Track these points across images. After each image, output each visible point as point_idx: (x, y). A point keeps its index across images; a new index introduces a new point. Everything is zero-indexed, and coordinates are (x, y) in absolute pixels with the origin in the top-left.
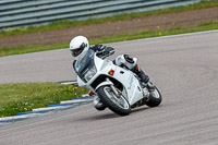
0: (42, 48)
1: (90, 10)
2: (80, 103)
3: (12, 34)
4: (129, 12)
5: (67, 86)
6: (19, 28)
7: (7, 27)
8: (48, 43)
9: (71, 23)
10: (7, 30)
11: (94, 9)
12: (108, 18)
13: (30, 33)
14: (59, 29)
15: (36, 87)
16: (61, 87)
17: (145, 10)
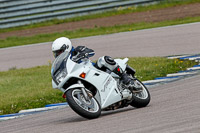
0: (151, 25)
2: (185, 76)
3: (123, 13)
5: (174, 60)
6: (129, 7)
7: (118, 6)
8: (155, 21)
9: (177, 2)
10: (119, 9)
13: (139, 11)
14: (166, 8)
15: (144, 61)
16: (168, 61)
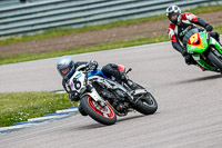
0: (37, 56)
1: (85, 17)
3: (6, 43)
4: (124, 19)
5: (63, 95)
6: (13, 37)
8: (42, 52)
9: (66, 31)
11: (89, 16)
12: (104, 25)
13: (24, 41)
14: (54, 37)
15: (31, 97)
16: (57, 96)
17: (141, 16)
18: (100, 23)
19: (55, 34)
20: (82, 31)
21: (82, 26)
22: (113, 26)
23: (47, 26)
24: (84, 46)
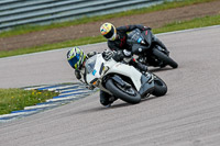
0: (5, 54)
1: (52, 14)
2: (44, 108)
4: (91, 15)
5: (31, 91)
8: (9, 49)
9: (33, 28)
11: (56, 13)
12: (71, 22)
14: (22, 35)
16: (25, 92)
17: (108, 12)
18: (67, 20)
19: (22, 31)
20: (49, 28)
21: (49, 23)
22: (80, 22)
23: (14, 23)
24: (52, 43)
